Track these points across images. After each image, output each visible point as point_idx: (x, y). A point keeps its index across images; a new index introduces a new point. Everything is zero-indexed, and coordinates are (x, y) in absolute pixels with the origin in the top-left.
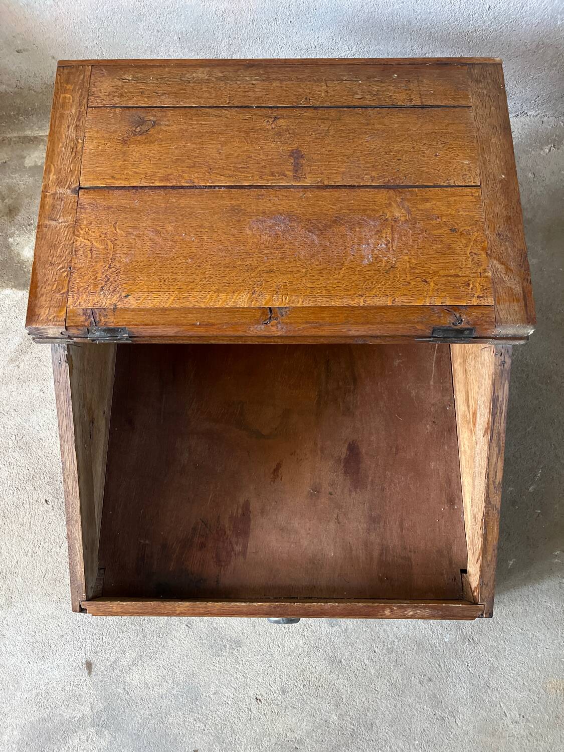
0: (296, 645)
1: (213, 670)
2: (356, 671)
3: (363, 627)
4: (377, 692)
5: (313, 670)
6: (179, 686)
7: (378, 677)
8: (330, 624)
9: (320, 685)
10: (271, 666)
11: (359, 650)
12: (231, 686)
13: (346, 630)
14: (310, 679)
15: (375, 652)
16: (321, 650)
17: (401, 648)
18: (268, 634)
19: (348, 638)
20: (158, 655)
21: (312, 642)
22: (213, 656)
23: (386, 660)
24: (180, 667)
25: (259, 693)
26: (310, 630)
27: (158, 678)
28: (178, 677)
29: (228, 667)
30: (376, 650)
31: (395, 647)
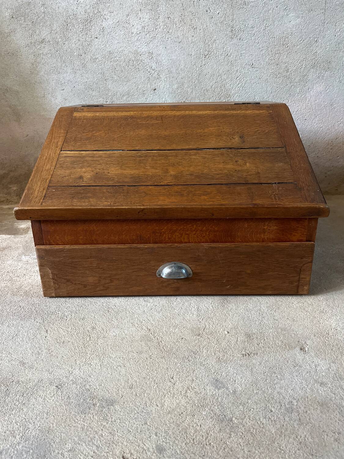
0: (178, 404)
1: (74, 427)
2: (252, 430)
3: (253, 390)
4: (282, 452)
5: (198, 428)
6: (27, 442)
7: (280, 436)
8: (216, 387)
9: (208, 443)
10: (146, 423)
11: (252, 410)
12: (93, 443)
13: (235, 392)
14: (195, 437)
15: (271, 411)
16: (207, 409)
17: (302, 408)
18: (145, 395)
19: (238, 399)
20: (14, 411)
21: (196, 402)
22: (78, 413)
23: (287, 419)
24: (36, 423)
25: (128, 452)
26: (193, 392)
27: (5, 433)
28: (30, 432)
29: (94, 425)
30: (273, 409)
31: (295, 407)
